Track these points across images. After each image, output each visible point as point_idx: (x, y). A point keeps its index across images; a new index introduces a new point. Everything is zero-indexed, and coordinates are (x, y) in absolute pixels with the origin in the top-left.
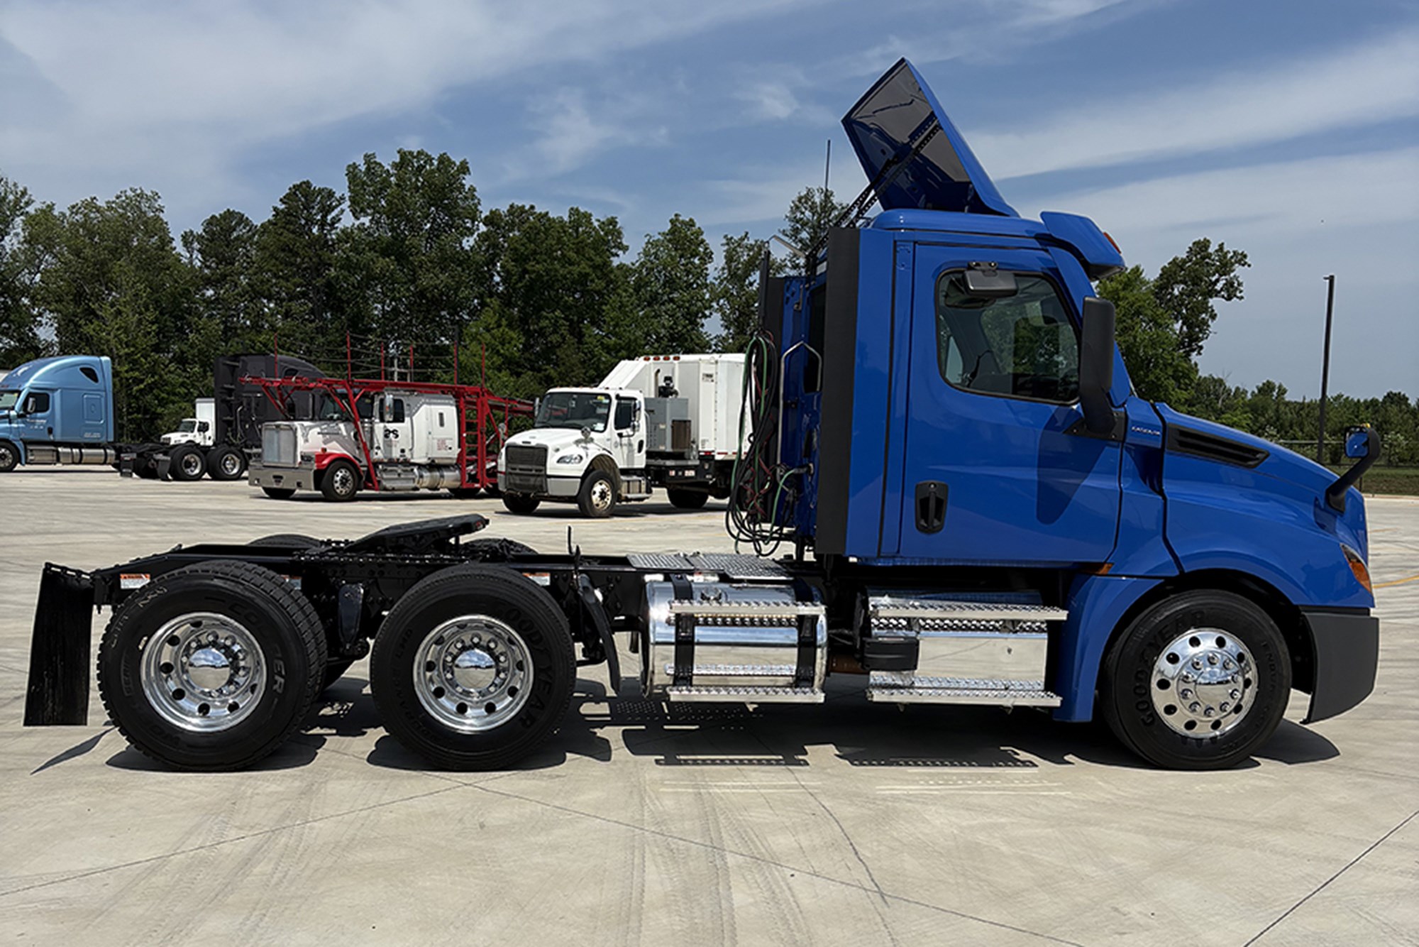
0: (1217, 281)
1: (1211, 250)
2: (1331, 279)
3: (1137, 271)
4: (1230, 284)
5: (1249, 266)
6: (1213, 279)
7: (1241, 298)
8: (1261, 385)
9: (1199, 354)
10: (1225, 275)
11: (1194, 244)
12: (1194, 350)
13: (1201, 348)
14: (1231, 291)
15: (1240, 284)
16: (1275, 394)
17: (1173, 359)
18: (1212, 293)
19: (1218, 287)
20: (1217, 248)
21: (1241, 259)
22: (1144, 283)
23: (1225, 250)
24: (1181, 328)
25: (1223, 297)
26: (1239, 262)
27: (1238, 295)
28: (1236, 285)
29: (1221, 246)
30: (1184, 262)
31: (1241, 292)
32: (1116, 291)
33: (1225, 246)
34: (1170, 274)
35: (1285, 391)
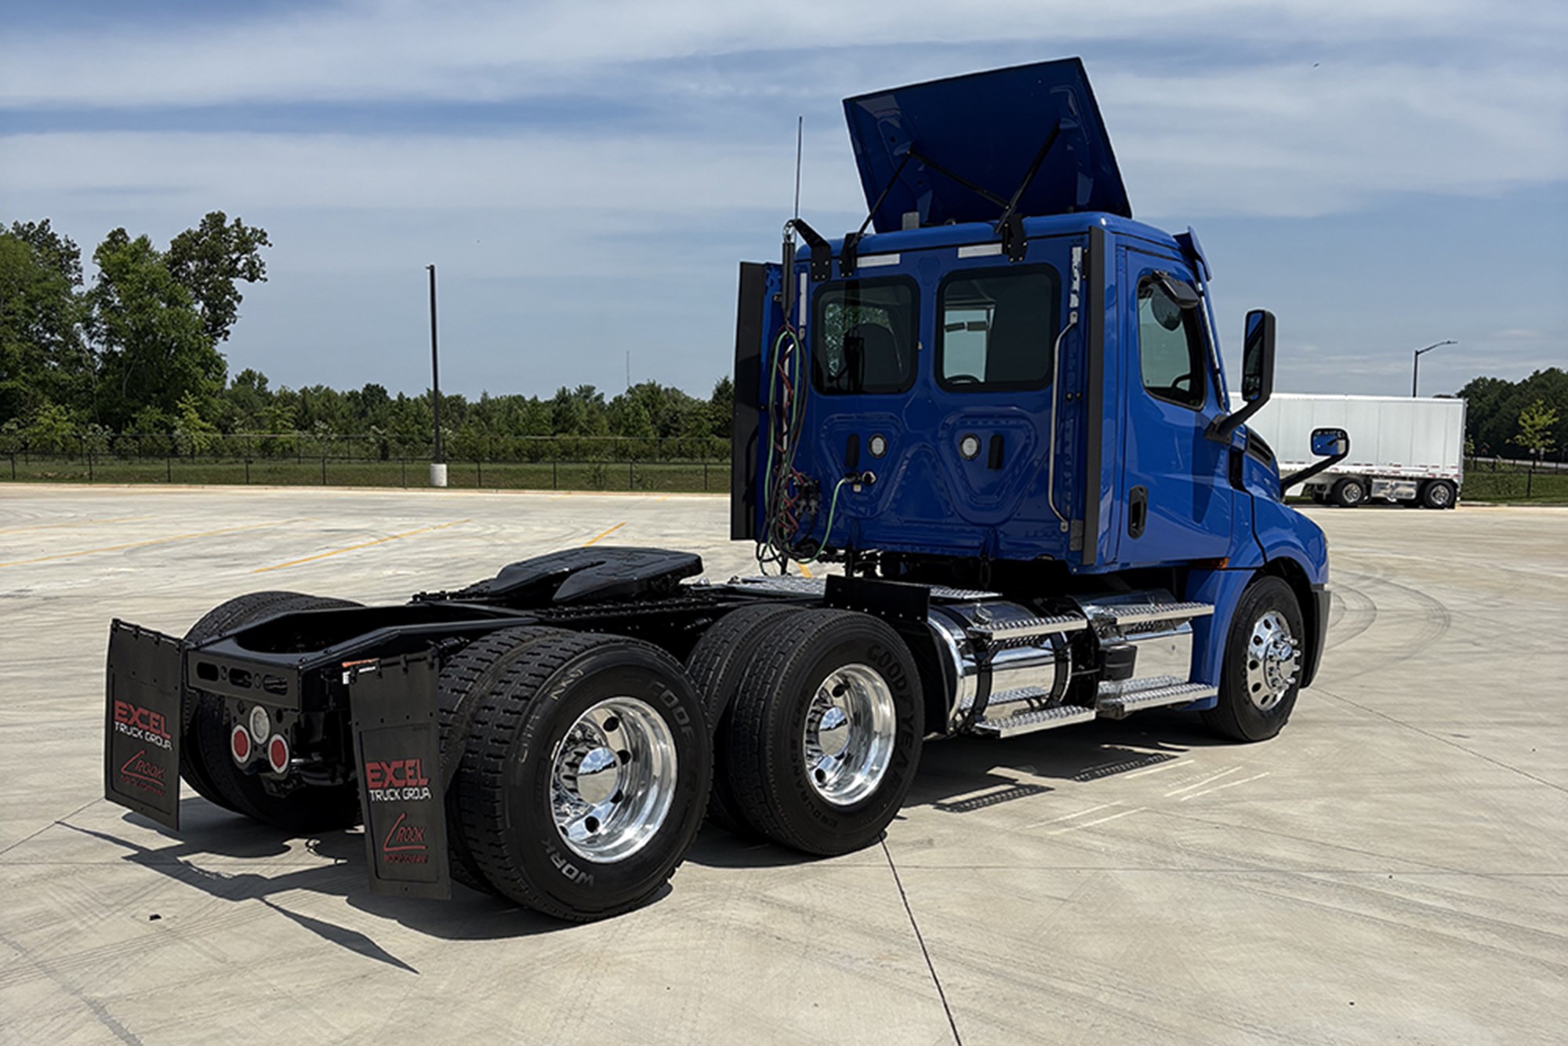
0: (238, 259)
1: (227, 225)
2: (432, 269)
3: (143, 242)
4: (251, 264)
5: (270, 245)
6: (234, 257)
7: (266, 280)
8: (240, 374)
9: (225, 339)
10: (246, 252)
11: (208, 216)
12: (220, 335)
13: (228, 333)
14: (253, 273)
15: (262, 265)
16: (256, 383)
17: (200, 344)
18: (233, 272)
19: (240, 265)
20: (233, 223)
21: (262, 237)
22: (155, 255)
23: (243, 226)
24: (203, 309)
25: (245, 277)
26: (259, 240)
27: (262, 276)
28: (257, 265)
29: (238, 221)
30: (199, 235)
31: (264, 273)
32: (123, 264)
33: (242, 221)
34: (184, 246)
35: (266, 381)
